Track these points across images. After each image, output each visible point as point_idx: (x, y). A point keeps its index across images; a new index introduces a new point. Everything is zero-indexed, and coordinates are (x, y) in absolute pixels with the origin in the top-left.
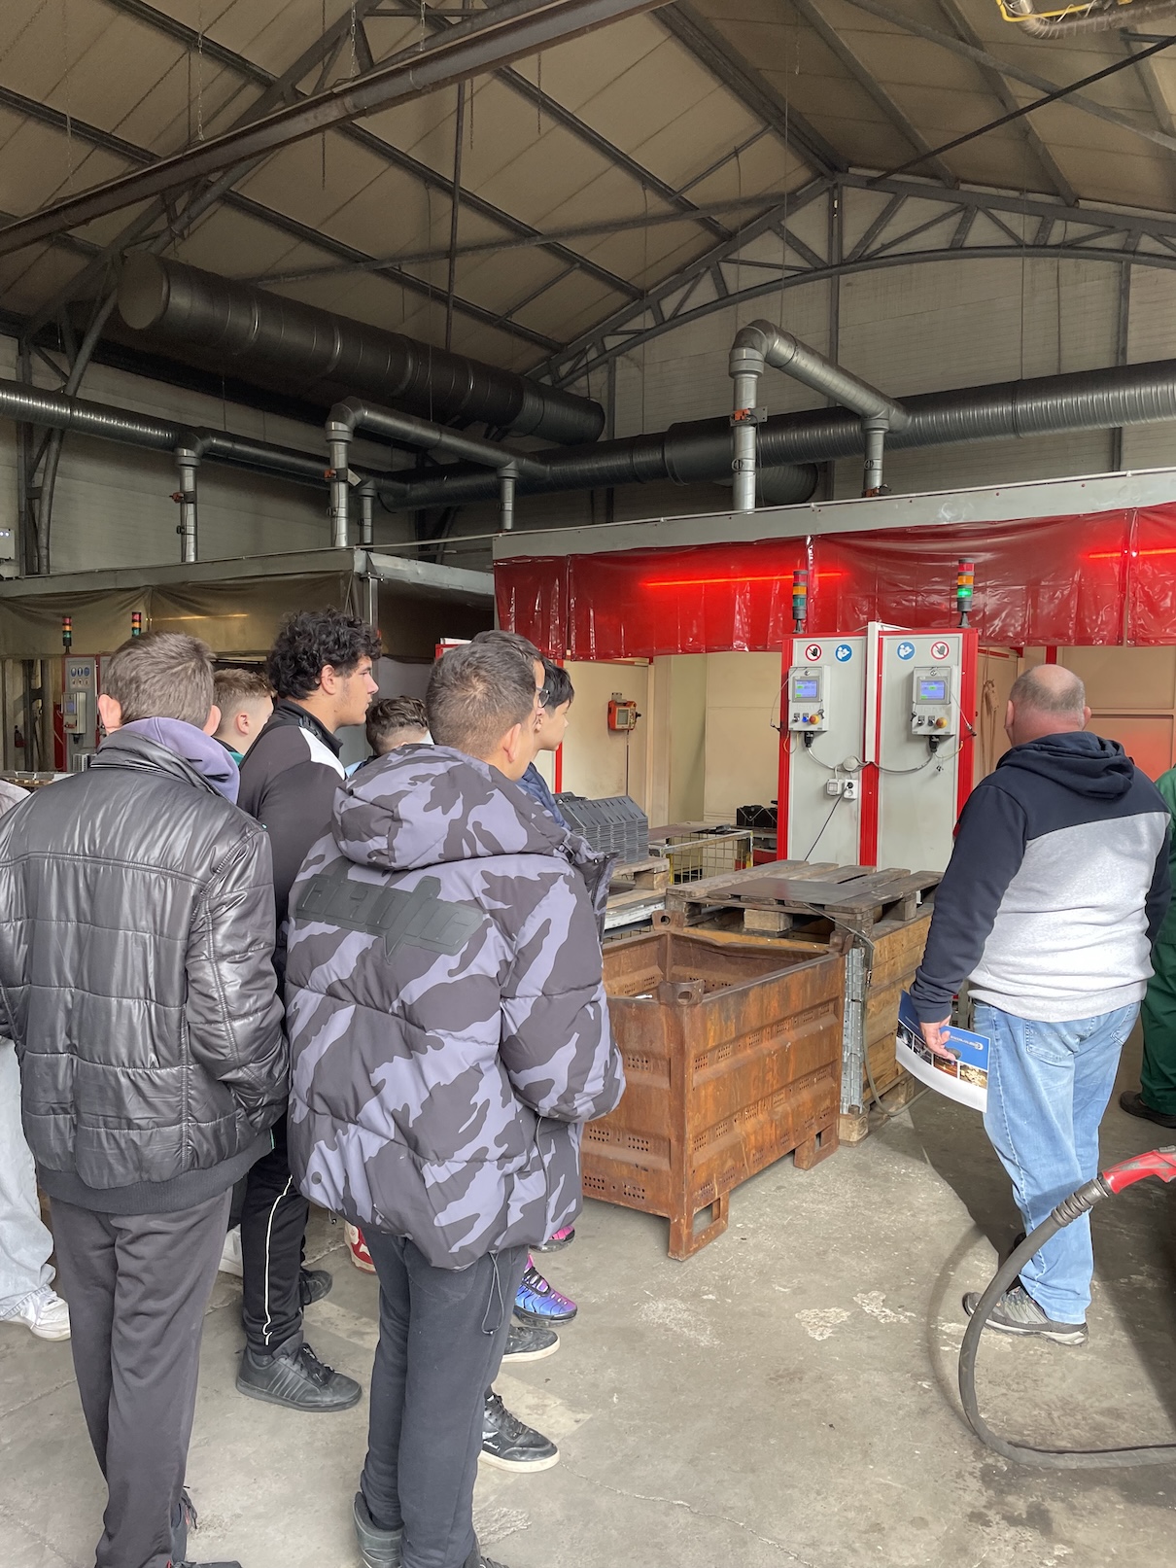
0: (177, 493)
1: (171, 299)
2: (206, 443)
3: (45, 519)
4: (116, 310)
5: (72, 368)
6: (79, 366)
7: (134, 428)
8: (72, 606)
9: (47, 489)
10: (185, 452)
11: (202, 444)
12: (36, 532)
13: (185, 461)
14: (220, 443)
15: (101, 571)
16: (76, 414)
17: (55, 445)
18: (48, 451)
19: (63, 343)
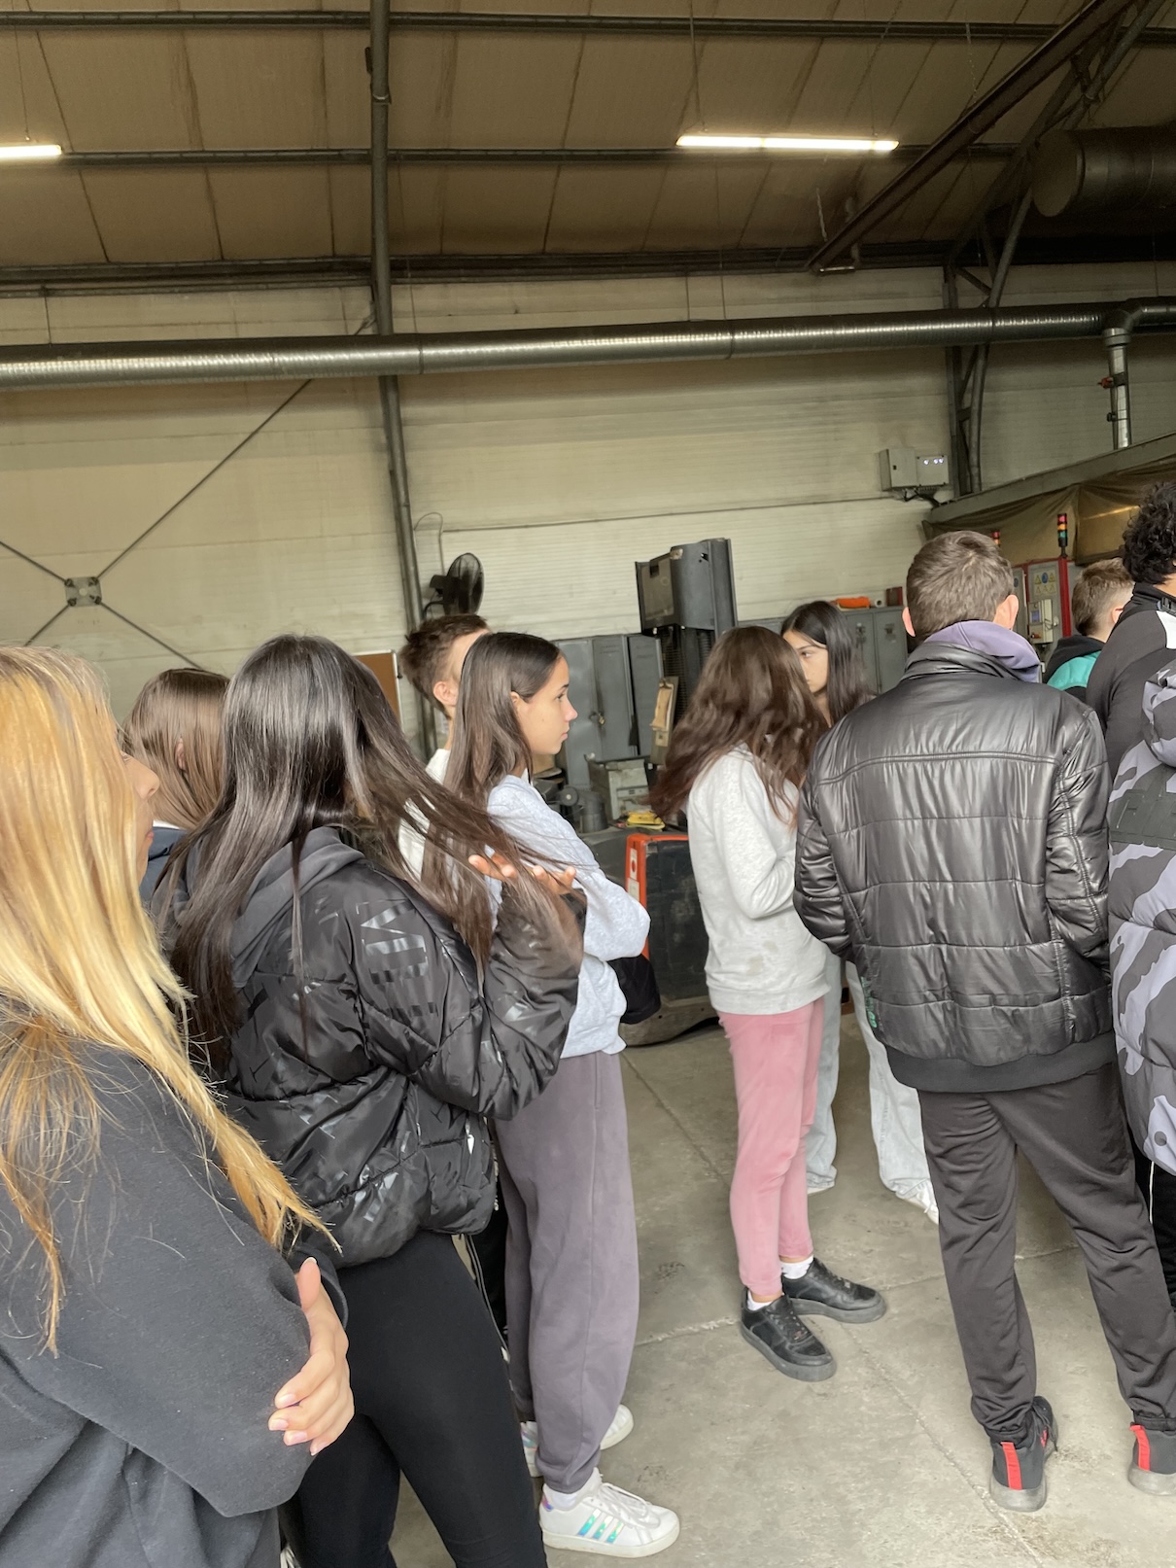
0: (1105, 379)
1: (1087, 171)
2: (1136, 315)
3: (974, 438)
4: (1032, 204)
5: (993, 280)
6: (1000, 275)
7: (1057, 321)
8: (1001, 519)
9: (975, 408)
10: (1113, 332)
11: (1131, 318)
12: (967, 452)
13: (1113, 341)
14: (1152, 310)
15: (1028, 478)
16: (998, 324)
17: (980, 363)
18: (975, 371)
19: (984, 257)
